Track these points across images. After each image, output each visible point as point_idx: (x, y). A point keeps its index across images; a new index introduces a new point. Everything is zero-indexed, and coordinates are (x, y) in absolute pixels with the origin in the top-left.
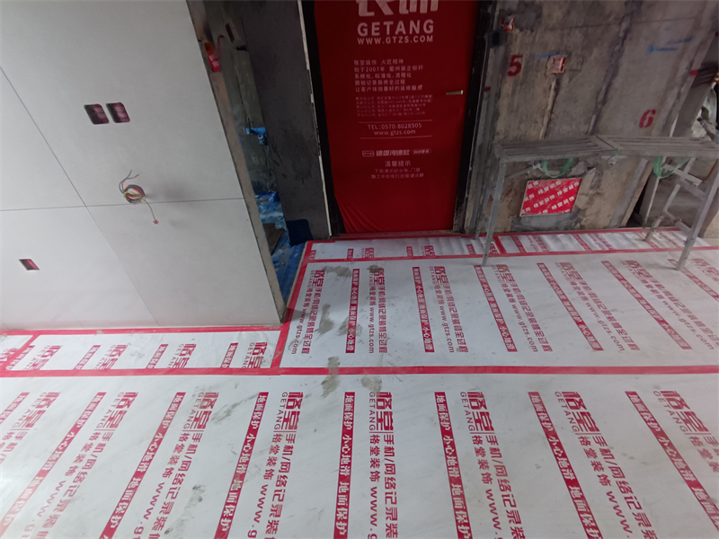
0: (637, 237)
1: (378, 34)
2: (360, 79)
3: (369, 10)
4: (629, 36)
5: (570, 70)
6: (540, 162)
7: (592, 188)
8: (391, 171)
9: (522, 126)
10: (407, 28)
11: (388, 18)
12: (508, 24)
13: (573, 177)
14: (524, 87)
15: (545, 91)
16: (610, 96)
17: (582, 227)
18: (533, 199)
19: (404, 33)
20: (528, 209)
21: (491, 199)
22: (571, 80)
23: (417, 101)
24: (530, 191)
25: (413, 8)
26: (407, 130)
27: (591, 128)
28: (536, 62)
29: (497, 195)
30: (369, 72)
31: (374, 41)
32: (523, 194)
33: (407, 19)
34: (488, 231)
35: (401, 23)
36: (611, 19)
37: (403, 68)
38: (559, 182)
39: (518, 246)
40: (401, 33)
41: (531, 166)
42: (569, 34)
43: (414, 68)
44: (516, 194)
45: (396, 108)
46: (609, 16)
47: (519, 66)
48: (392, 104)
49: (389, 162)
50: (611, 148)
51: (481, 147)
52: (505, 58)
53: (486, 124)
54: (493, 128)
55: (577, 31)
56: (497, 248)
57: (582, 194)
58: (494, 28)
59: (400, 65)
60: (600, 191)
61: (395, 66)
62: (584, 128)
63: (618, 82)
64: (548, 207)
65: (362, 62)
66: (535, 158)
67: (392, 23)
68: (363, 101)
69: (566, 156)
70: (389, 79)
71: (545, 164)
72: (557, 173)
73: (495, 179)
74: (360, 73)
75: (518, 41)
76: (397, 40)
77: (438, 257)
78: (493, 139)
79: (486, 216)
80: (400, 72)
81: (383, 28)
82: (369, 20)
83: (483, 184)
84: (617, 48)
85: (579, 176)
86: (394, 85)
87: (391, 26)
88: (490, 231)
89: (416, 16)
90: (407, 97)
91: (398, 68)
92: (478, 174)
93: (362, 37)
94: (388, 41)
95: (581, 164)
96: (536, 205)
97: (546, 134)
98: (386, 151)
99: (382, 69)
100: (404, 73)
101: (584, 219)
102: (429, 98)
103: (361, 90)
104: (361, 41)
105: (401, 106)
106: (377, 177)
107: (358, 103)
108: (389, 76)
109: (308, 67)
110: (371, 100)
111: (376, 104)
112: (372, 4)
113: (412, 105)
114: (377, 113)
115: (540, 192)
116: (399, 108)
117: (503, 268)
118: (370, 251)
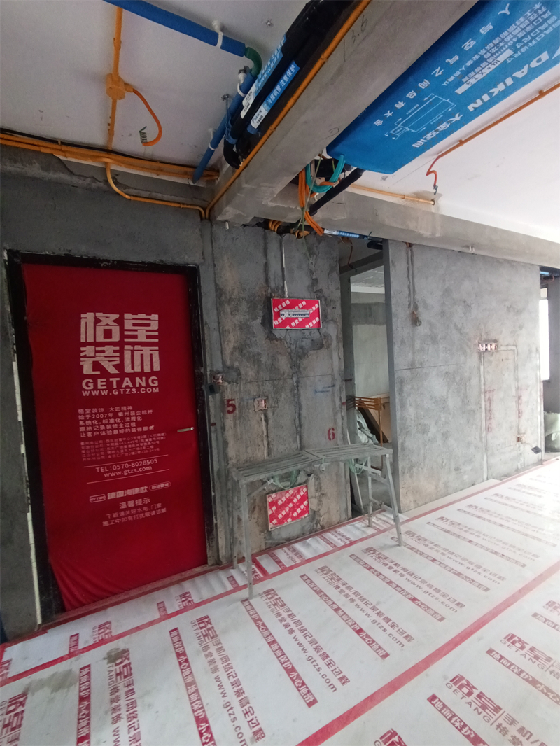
0: (363, 525)
1: (105, 387)
3: (94, 370)
4: (300, 385)
5: (271, 407)
6: (272, 477)
7: (316, 491)
8: (128, 512)
9: (249, 450)
10: (133, 382)
11: (114, 376)
12: (218, 379)
13: (300, 484)
14: (242, 420)
15: (258, 422)
16: (302, 422)
17: (322, 527)
18: (276, 511)
19: (131, 386)
20: (275, 521)
21: (240, 520)
22: (273, 413)
23: (150, 440)
24: (272, 504)
25: (138, 369)
26: (142, 467)
27: (299, 445)
28: (245, 403)
29: (245, 515)
30: (96, 419)
31: (100, 393)
32: (266, 508)
33: (132, 377)
34: (245, 555)
35: (127, 379)
36: (286, 376)
37: (133, 413)
38: (291, 491)
39: (277, 562)
40: (128, 387)
41: (266, 482)
42: (263, 385)
43: (144, 412)
44: (260, 510)
45: (128, 448)
46: (284, 374)
47: (234, 406)
48: (123, 445)
49: (124, 504)
50: (318, 459)
51: (219, 471)
52: (222, 401)
53: (218, 453)
54: (226, 455)
55: (267, 382)
56: (259, 572)
57: (312, 497)
58: (209, 383)
59: (127, 411)
60: (323, 493)
61: (124, 412)
62: (294, 446)
63: (304, 412)
64: (291, 515)
65: (88, 411)
66: (267, 475)
67: (118, 379)
68: (90, 445)
69: (291, 469)
70: (118, 424)
71: (277, 479)
72: (288, 483)
73: (239, 500)
74: (85, 420)
75: (229, 390)
76: (125, 392)
77: (199, 605)
78: (228, 464)
79: (240, 539)
80: (130, 416)
81: (109, 384)
82: (94, 378)
83: (228, 506)
84: (296, 392)
85: (305, 483)
86: (125, 428)
87: (117, 381)
88: (247, 554)
89: (141, 374)
90: (139, 437)
91: (127, 414)
92: (222, 497)
93: (87, 390)
94: (115, 392)
95: (302, 473)
96: (280, 516)
97: (269, 454)
98: (120, 492)
99: (111, 415)
100: (134, 417)
101: (321, 519)
102: (162, 436)
103: (86, 435)
104: (85, 394)
105: (133, 446)
106: (110, 523)
107: (83, 448)
108: (118, 420)
109: (20, 418)
110: (99, 444)
111: (105, 447)
112: (97, 366)
113: (145, 444)
114: (106, 456)
115: (280, 503)
116: (131, 448)
117: (271, 594)
118: (106, 627)
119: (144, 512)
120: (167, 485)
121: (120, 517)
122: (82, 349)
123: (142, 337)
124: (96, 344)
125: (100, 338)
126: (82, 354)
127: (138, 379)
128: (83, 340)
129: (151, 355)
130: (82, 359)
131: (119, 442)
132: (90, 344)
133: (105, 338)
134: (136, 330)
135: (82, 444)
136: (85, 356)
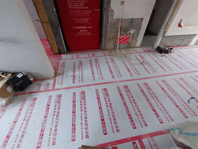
0: (142, 49)
2: (70, 4)
7: (132, 37)
8: (82, 33)
13: (128, 34)
23: (87, 12)
26: (85, 20)
30: (72, 2)
32: (116, 39)
43: (85, 2)
48: (80, 13)
49: (81, 30)
53: (105, 19)
54: (107, 21)
56: (111, 54)
57: (130, 39)
61: (79, 0)
64: (122, 42)
68: (72, 11)
72: (124, 33)
78: (108, 24)
80: (81, 3)
83: (106, 36)
86: (80, 7)
92: (105, 33)
99: (76, 1)
101: (131, 45)
102: (90, 11)
107: (70, 12)
114: (76, 15)
115: (120, 38)
116: (82, 14)
117: (112, 58)
118: (78, 56)
120: (91, 27)
121: (80, 34)
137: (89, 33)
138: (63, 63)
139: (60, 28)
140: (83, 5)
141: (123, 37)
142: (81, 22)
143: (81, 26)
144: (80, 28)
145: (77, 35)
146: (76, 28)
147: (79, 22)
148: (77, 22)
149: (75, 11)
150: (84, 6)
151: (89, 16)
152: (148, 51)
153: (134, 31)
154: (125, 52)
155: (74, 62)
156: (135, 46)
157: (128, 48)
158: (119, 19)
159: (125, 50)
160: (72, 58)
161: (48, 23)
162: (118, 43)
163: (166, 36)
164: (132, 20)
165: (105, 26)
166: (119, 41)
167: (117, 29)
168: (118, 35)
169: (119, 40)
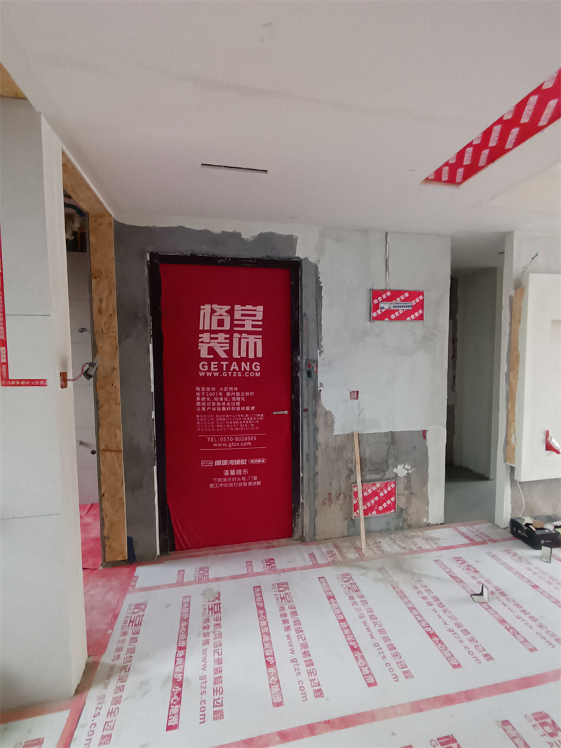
1: (217, 370)
3: (209, 354)
7: (405, 488)
8: (229, 479)
10: (240, 367)
11: (224, 360)
12: (313, 367)
13: (388, 479)
17: (409, 525)
19: (238, 370)
23: (251, 419)
26: (244, 441)
30: (209, 396)
31: (213, 374)
32: (351, 497)
33: (239, 361)
35: (234, 363)
37: (238, 394)
38: (378, 485)
39: (357, 550)
40: (234, 370)
43: (247, 394)
44: (345, 497)
45: (233, 424)
48: (229, 421)
49: (227, 471)
51: (308, 454)
53: (308, 436)
54: (315, 442)
56: (338, 556)
57: (400, 495)
59: (234, 391)
60: (412, 492)
61: (231, 392)
64: (376, 508)
65: (203, 389)
67: (227, 363)
68: (203, 418)
70: (226, 402)
72: (375, 476)
74: (201, 397)
76: (232, 374)
77: (281, 571)
78: (317, 449)
80: (236, 396)
81: (220, 367)
82: (209, 361)
83: (314, 488)
86: (231, 406)
87: (226, 365)
89: (246, 359)
90: (242, 415)
91: (233, 394)
92: (309, 479)
93: (203, 371)
94: (225, 375)
98: (225, 461)
99: (221, 394)
100: (238, 398)
101: (409, 518)
102: (261, 416)
103: (201, 409)
104: (202, 374)
105: (237, 422)
106: (215, 486)
107: (198, 420)
108: (226, 399)
109: (153, 390)
110: (211, 418)
111: (215, 421)
112: (211, 350)
113: (247, 422)
114: (216, 428)
115: (366, 494)
116: (236, 424)
117: (347, 578)
118: (205, 570)
119: (243, 481)
120: (263, 461)
121: (224, 483)
122: (200, 335)
123: (248, 327)
124: (211, 332)
125: (215, 327)
126: (200, 340)
127: (243, 364)
128: (201, 328)
129: (255, 343)
130: (200, 344)
131: (226, 418)
132: (207, 331)
133: (218, 326)
134: (244, 320)
135: (198, 416)
136: (202, 342)
137: (255, 478)
138: (138, 606)
139: (155, 468)
140: (241, 402)
141: (374, 488)
142: (230, 446)
143: (229, 459)
144: (225, 463)
145: (212, 486)
146: (212, 463)
147: (225, 445)
148: (215, 447)
149: (215, 418)
150: (242, 404)
151: (257, 428)
152: (481, 540)
153: (407, 470)
154: (396, 549)
155: (187, 600)
156: (425, 520)
157: (402, 529)
158: (350, 437)
159: (393, 536)
160: (180, 583)
161: (120, 451)
162: (362, 514)
163: (522, 481)
164: (392, 438)
165: (307, 456)
166: (364, 504)
167: (350, 466)
168: (356, 482)
169: (361, 503)
